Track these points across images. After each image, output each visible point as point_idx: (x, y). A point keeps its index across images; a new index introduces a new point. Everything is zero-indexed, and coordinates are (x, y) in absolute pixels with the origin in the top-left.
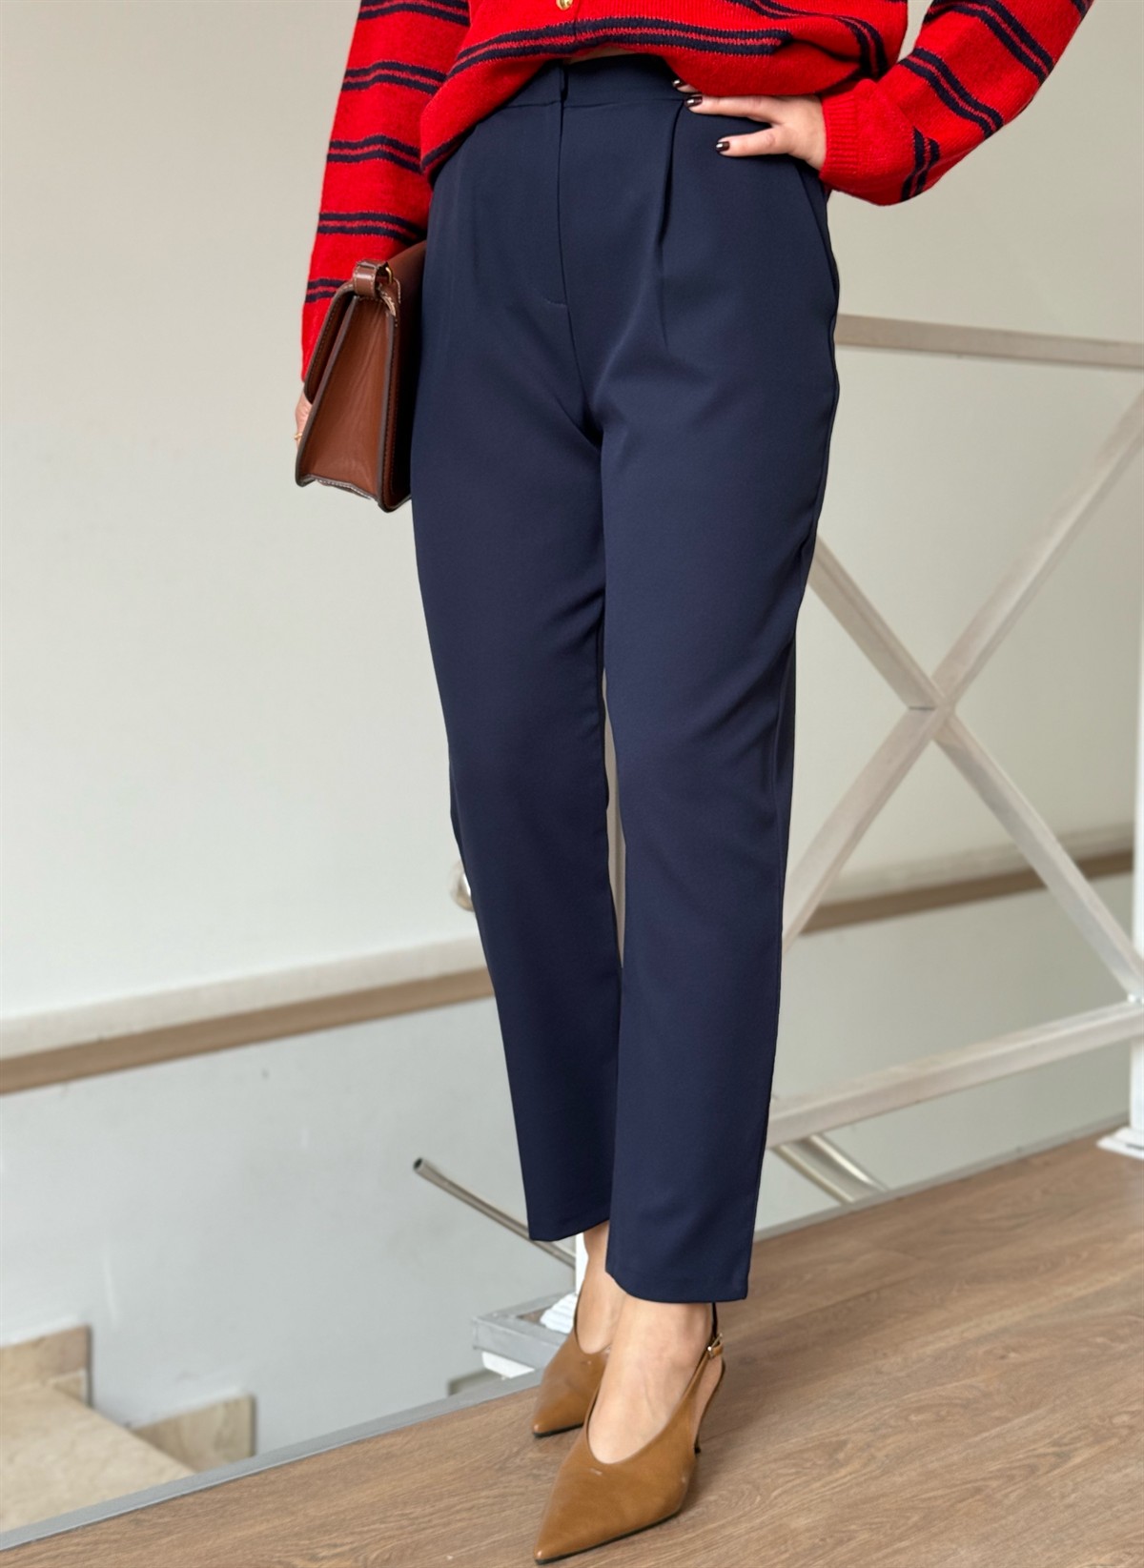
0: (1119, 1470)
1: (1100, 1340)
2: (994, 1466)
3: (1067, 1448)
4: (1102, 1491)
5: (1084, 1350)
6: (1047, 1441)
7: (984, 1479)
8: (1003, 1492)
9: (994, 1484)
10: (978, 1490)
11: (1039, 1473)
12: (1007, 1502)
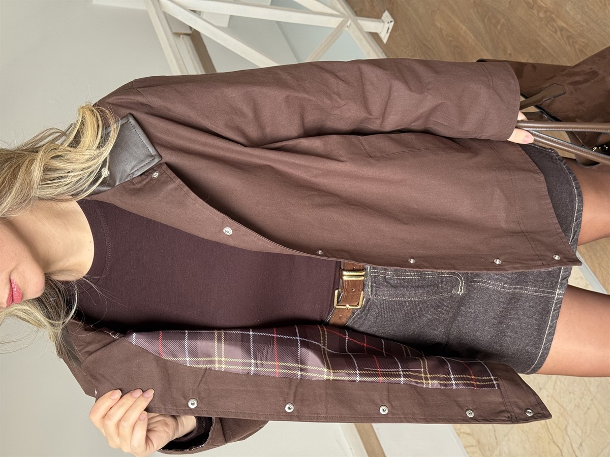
0: (567, 12)
1: (499, 27)
2: (568, 48)
3: (558, 29)
4: (579, 16)
5: (505, 31)
6: (554, 35)
7: (575, 49)
8: (581, 43)
9: (577, 47)
10: (581, 51)
11: (570, 34)
12: (586, 41)
